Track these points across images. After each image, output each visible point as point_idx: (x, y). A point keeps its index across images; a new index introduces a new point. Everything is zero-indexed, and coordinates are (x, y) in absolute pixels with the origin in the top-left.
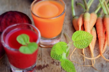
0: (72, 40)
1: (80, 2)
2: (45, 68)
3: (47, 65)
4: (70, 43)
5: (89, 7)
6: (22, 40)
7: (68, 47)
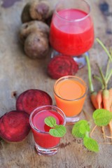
0: (92, 118)
1: (97, 76)
2: (68, 146)
3: (69, 143)
4: (91, 120)
5: (107, 82)
6: (49, 122)
7: (89, 124)
